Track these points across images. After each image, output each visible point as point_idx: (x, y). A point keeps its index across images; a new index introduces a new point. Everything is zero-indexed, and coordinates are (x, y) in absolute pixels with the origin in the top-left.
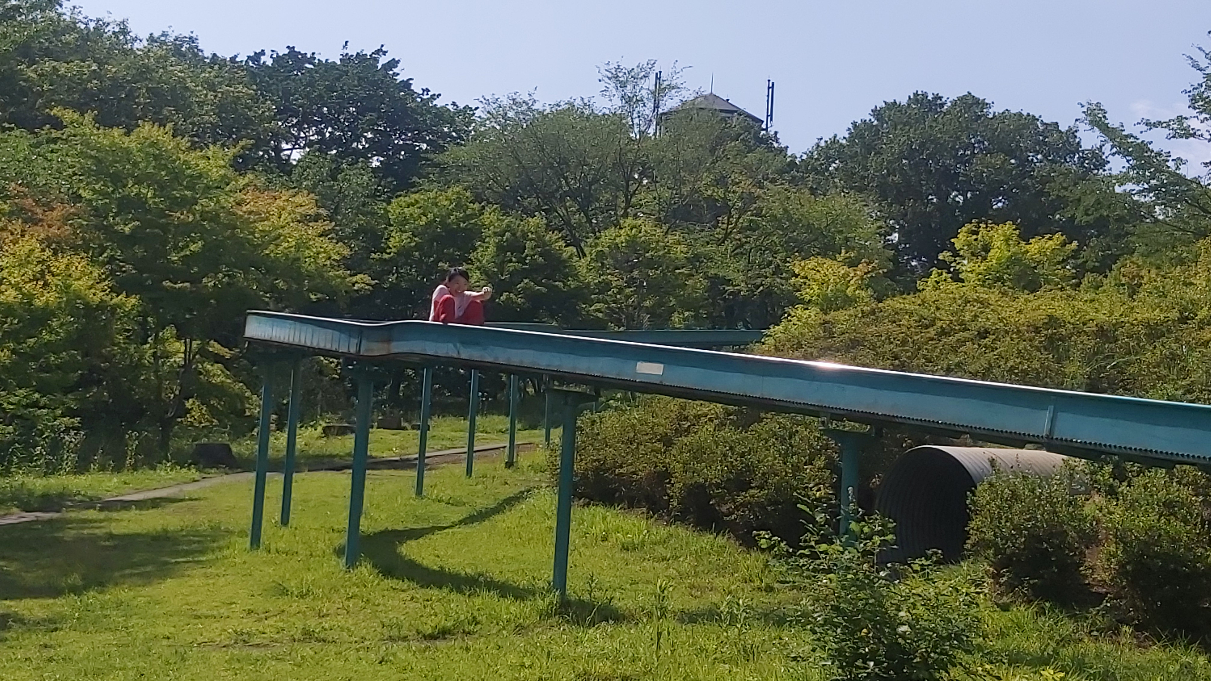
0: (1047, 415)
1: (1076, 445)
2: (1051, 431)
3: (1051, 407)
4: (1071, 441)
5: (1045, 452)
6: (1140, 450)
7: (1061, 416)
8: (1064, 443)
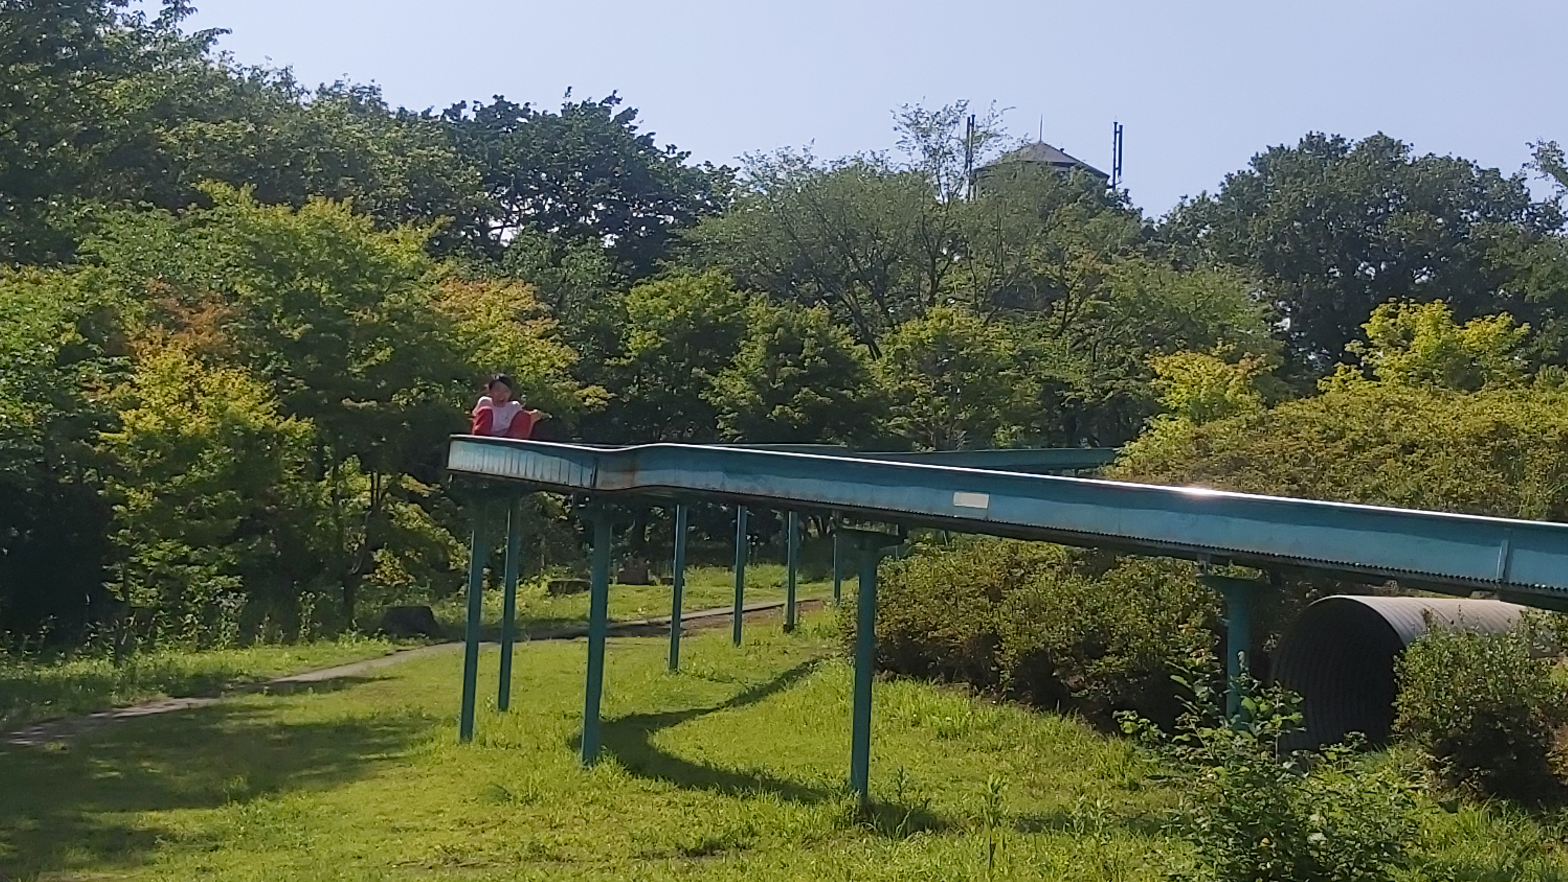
0: (1500, 552)
1: (1539, 592)
2: (1506, 572)
3: (1505, 543)
4: (1533, 586)
5: (1499, 602)
7: (1518, 553)
8: (1524, 589)
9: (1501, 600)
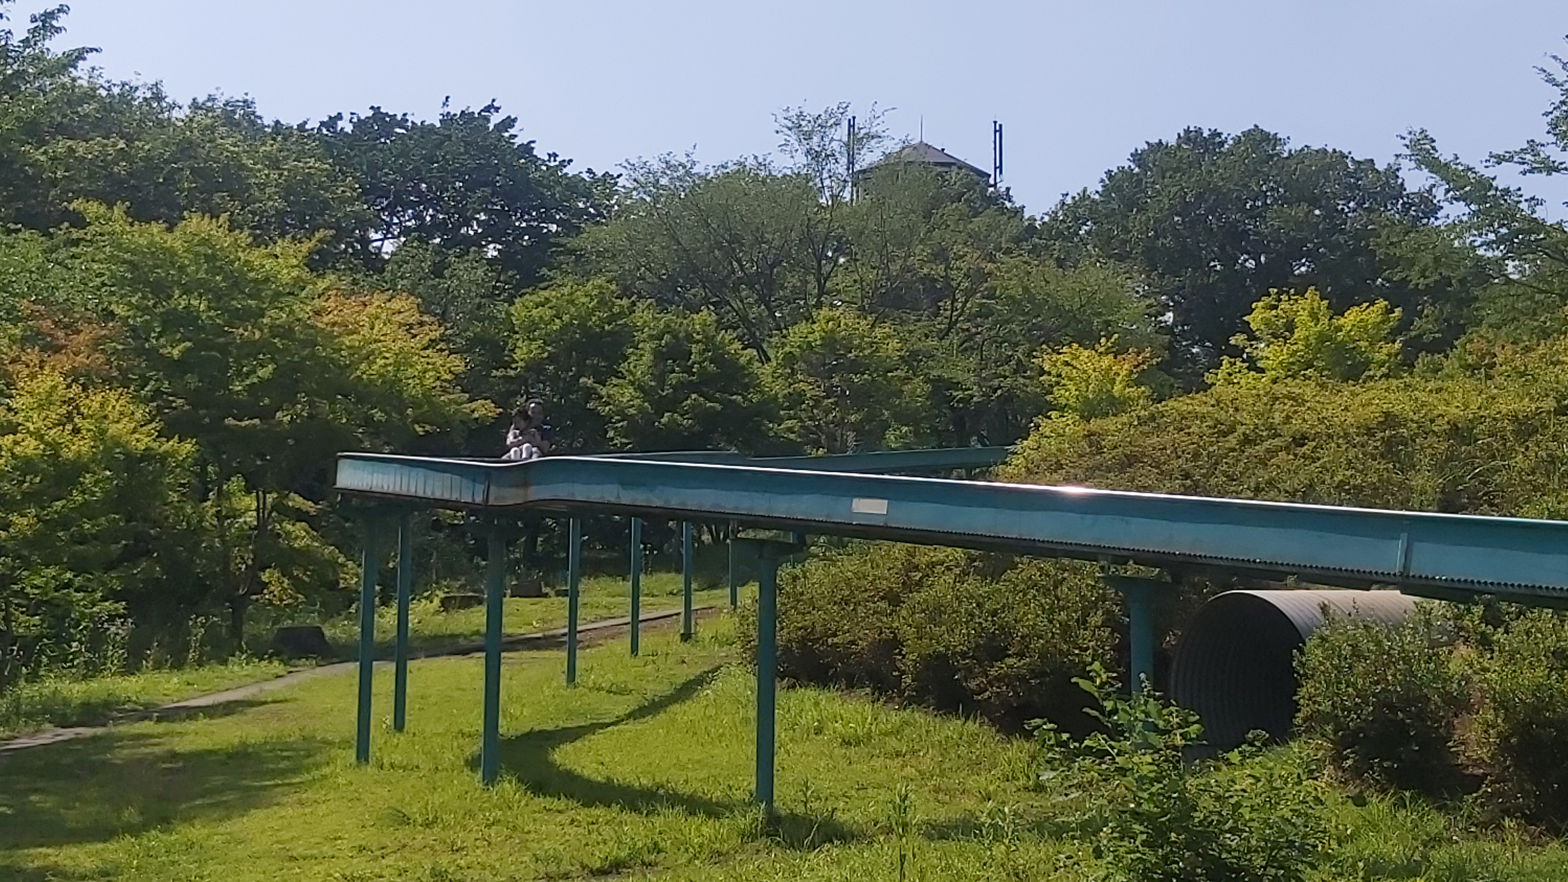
0: (1400, 545)
1: (1440, 584)
2: (1405, 566)
3: (1404, 536)
4: (1434, 578)
5: (1398, 592)
6: (1526, 586)
7: (1418, 546)
8: (1424, 582)
9: (1402, 593)
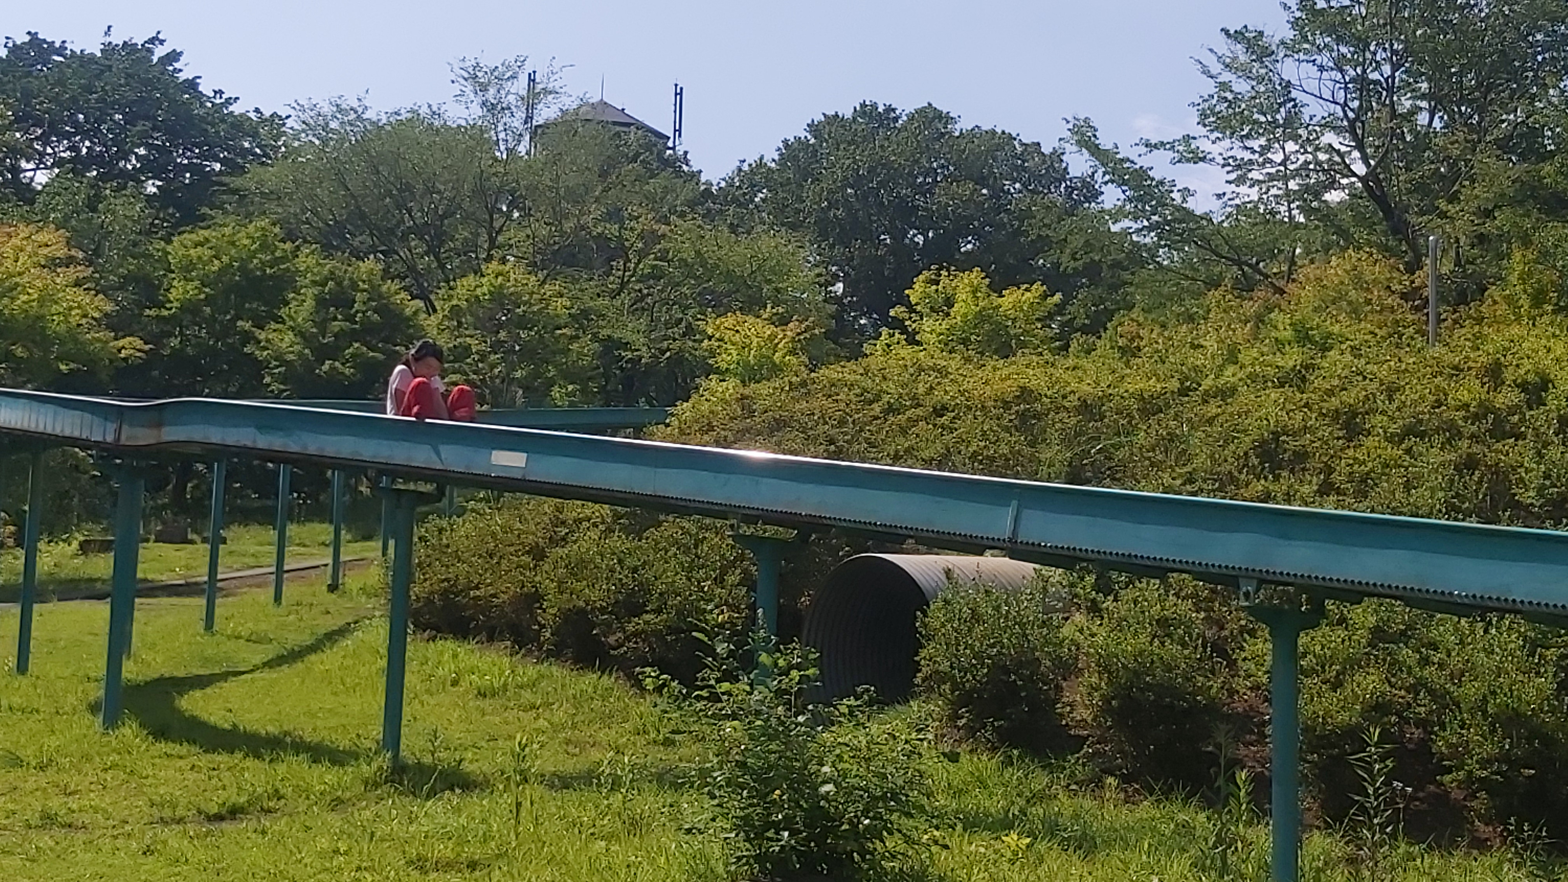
0: (1010, 513)
1: (1044, 550)
2: (1015, 531)
3: (1014, 503)
4: (1039, 545)
5: (1007, 559)
6: (1123, 555)
7: (1026, 513)
8: (1031, 548)
9: (1011, 558)
